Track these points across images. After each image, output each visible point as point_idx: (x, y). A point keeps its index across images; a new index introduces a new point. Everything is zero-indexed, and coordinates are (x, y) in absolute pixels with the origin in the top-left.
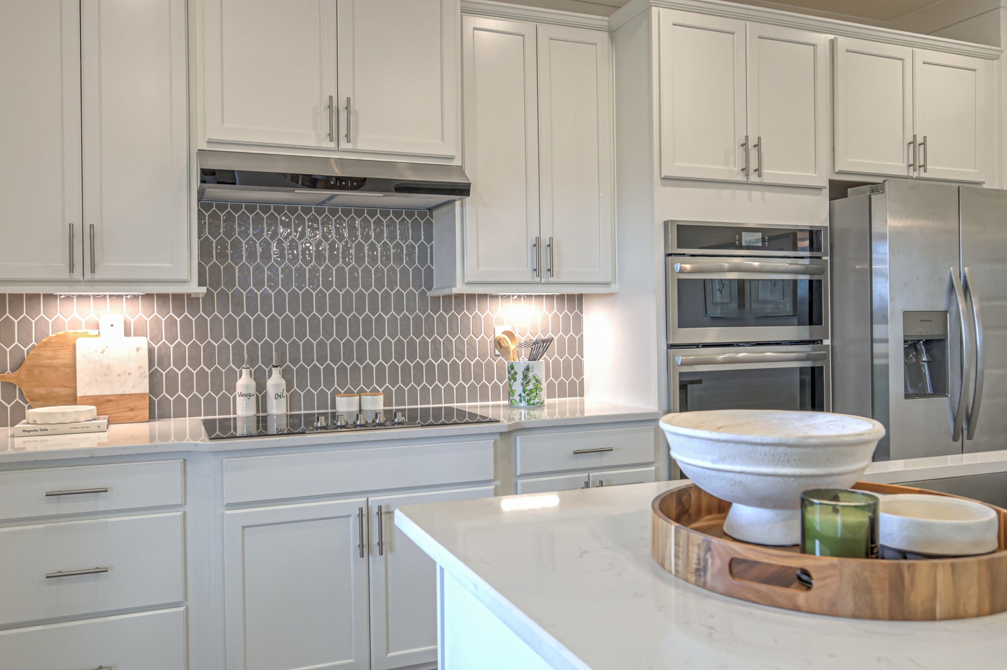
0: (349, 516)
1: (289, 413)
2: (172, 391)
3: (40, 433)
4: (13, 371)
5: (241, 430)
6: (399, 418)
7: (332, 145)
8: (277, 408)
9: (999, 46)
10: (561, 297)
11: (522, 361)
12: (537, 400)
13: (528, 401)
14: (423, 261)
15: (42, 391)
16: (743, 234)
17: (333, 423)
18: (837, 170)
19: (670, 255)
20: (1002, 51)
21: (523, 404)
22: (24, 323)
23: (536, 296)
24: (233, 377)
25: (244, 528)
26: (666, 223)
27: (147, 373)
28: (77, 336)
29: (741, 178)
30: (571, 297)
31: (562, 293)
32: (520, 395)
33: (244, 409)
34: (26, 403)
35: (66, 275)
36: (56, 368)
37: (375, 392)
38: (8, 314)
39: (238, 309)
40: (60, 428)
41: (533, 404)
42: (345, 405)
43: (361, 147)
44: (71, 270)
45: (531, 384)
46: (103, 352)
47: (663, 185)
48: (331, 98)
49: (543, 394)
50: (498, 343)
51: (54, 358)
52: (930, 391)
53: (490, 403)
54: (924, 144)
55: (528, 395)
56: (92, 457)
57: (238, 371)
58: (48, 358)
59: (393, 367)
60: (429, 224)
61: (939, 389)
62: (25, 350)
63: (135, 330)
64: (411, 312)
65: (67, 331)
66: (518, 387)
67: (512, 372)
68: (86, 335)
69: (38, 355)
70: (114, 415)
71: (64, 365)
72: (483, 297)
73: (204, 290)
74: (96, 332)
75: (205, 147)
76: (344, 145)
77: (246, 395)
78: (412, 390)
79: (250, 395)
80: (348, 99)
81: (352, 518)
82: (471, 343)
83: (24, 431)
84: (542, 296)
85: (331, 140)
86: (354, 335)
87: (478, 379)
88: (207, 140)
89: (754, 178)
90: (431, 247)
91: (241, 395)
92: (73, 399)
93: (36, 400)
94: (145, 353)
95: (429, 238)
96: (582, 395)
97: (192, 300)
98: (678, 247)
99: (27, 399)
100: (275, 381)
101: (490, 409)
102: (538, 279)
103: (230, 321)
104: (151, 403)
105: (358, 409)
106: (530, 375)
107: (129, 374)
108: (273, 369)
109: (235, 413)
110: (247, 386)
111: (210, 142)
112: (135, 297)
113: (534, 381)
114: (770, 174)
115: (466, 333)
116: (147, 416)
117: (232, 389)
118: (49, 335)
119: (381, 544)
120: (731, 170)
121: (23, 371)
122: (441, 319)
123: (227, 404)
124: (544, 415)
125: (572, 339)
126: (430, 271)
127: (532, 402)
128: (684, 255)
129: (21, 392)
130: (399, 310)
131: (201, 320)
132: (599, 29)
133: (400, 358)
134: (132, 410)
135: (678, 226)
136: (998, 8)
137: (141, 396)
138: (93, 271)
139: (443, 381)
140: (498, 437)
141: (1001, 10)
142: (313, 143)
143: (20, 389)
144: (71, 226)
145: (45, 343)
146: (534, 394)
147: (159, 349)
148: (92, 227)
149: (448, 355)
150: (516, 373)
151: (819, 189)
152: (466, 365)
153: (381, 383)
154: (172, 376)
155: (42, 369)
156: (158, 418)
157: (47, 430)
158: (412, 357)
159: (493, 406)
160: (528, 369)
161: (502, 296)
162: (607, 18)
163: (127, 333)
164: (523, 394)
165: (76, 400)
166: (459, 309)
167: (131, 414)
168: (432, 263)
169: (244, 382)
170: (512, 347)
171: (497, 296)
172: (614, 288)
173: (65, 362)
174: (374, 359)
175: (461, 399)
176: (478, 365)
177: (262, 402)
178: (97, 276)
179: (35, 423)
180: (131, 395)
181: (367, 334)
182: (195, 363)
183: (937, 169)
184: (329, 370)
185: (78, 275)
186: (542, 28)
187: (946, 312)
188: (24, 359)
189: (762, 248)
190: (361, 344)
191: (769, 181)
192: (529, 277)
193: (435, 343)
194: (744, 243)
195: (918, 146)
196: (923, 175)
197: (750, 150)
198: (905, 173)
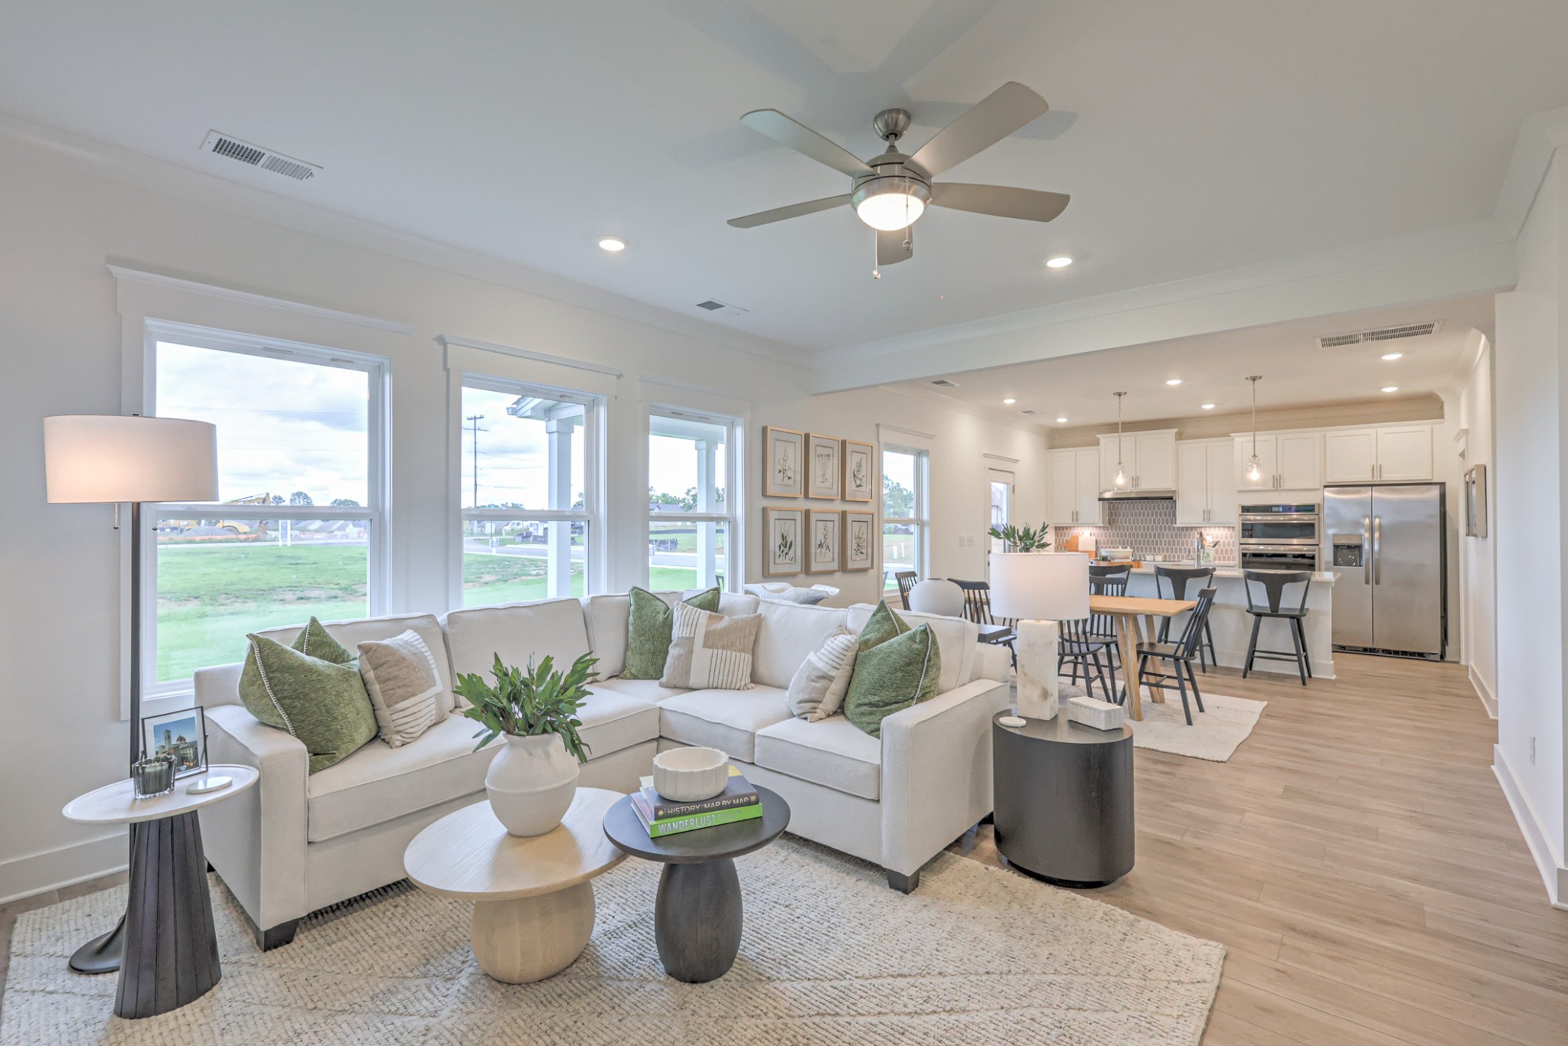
16: (1273, 508)
18: (1327, 481)
19: (1241, 515)
20: (1444, 420)
22: (1068, 533)
23: (1220, 527)
26: (1240, 505)
27: (1095, 546)
28: (1079, 536)
29: (1273, 489)
31: (1225, 526)
35: (1077, 524)
39: (1119, 530)
43: (1143, 489)
44: (1073, 521)
47: (1239, 494)
51: (1073, 541)
52: (1355, 564)
54: (1381, 466)
61: (1360, 565)
63: (1092, 535)
64: (1172, 532)
65: (1077, 534)
69: (1070, 540)
74: (1083, 535)
76: (1137, 488)
85: (1134, 487)
89: (1279, 489)
94: (1094, 541)
98: (1243, 513)
102: (1205, 522)
103: (1118, 533)
111: (1101, 492)
112: (1092, 527)
114: (1287, 485)
115: (1190, 538)
120: (1268, 486)
128: (1246, 515)
130: (1168, 531)
135: (1243, 506)
136: (1444, 401)
137: (1093, 551)
138: (1082, 522)
142: (1131, 489)
144: (1072, 512)
145: (1072, 538)
147: (1098, 536)
148: (1078, 512)
155: (1071, 543)
160: (1205, 550)
161: (1206, 528)
166: (1191, 531)
171: (1204, 528)
173: (1076, 542)
187: (1362, 535)
189: (1283, 512)
190: (1157, 541)
191: (1286, 488)
192: (1202, 521)
193: (1183, 542)
194: (1273, 510)
195: (1376, 469)
196: (1382, 479)
197: (1277, 479)
198: (1370, 479)
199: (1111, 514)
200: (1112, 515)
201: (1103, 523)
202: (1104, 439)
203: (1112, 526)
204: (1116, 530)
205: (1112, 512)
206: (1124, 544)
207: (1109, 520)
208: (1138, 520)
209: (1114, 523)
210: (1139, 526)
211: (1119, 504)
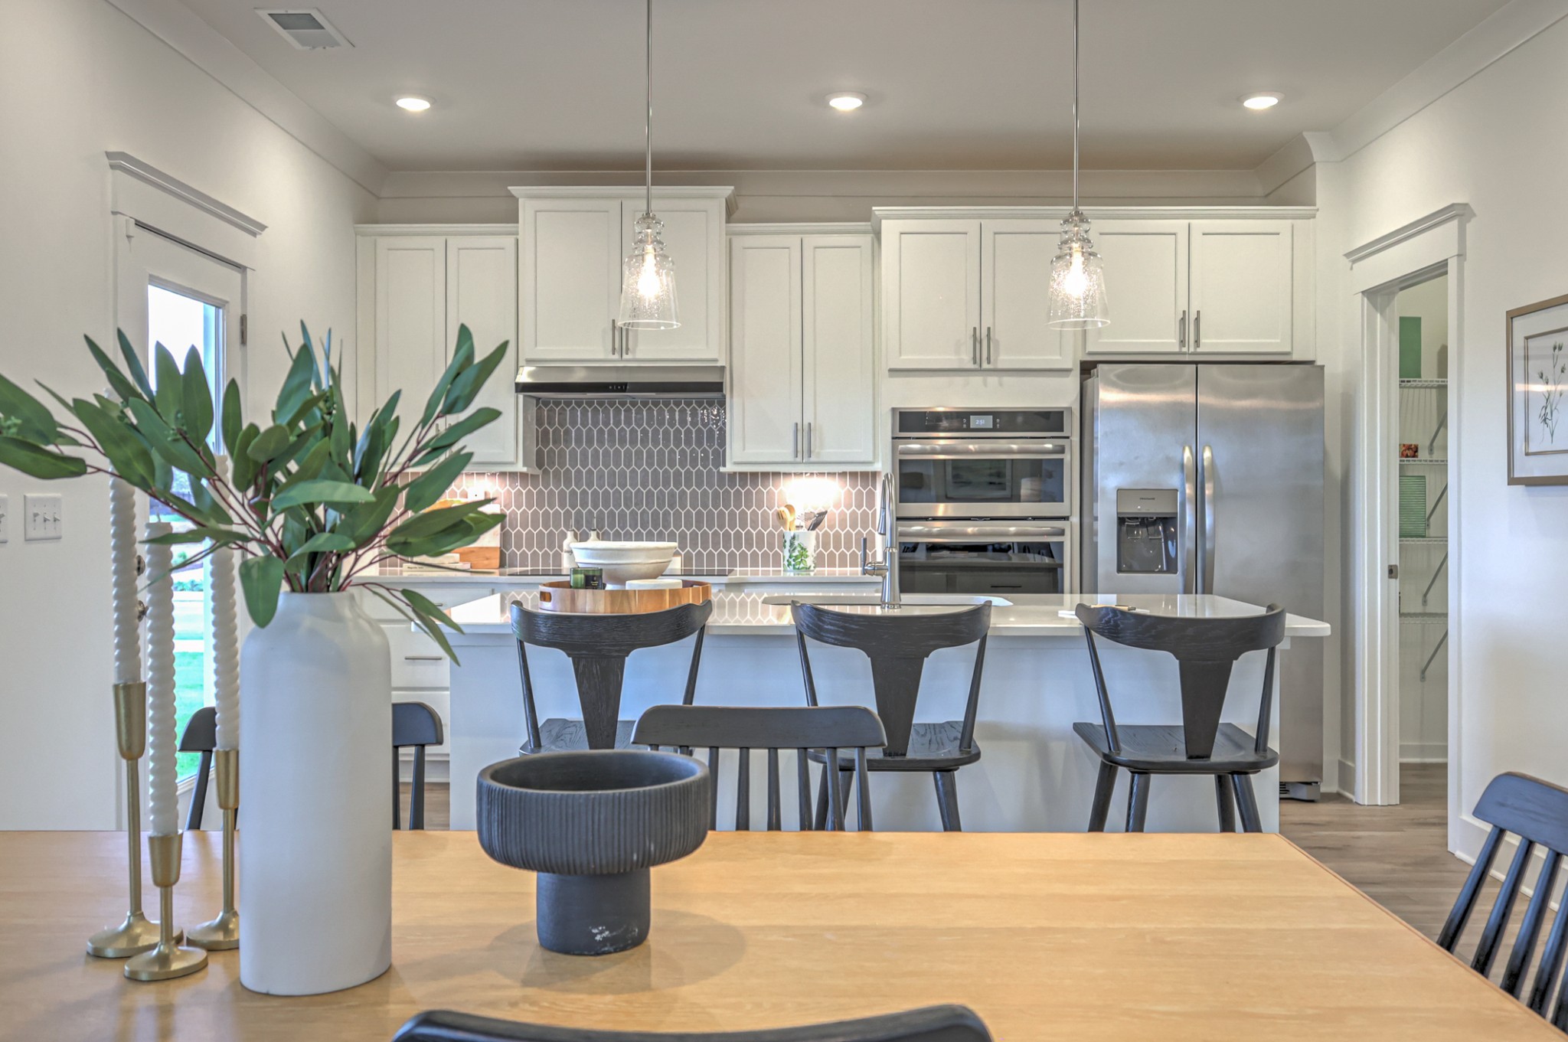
2: (518, 546)
3: (418, 570)
7: (616, 356)
9: (1314, 205)
12: (802, 566)
13: (794, 566)
16: (971, 417)
18: (1088, 351)
19: (897, 438)
20: (1318, 210)
21: (791, 567)
23: (829, 474)
24: (565, 536)
26: (893, 410)
27: (500, 532)
28: (452, 503)
29: (971, 366)
31: (845, 470)
32: (787, 561)
39: (568, 484)
41: (798, 569)
43: (639, 356)
45: (796, 551)
47: (890, 376)
48: (614, 321)
49: (809, 562)
50: (780, 516)
52: (1165, 569)
54: (1199, 318)
55: (794, 560)
59: (694, 534)
64: (710, 487)
65: (447, 498)
66: (786, 553)
70: (476, 562)
72: (776, 474)
73: (530, 470)
74: (465, 500)
76: (625, 356)
82: (765, 514)
83: (408, 568)
84: (835, 474)
85: (615, 353)
86: (661, 506)
87: (771, 547)
89: (985, 366)
91: (566, 552)
97: (523, 475)
98: (900, 429)
102: (798, 459)
103: (562, 494)
104: (502, 555)
106: (796, 543)
108: (591, 532)
109: (562, 565)
112: (494, 474)
113: (799, 549)
114: (1005, 359)
115: (760, 506)
116: (498, 565)
117: (561, 546)
120: (962, 359)
122: (738, 493)
123: (557, 559)
125: (865, 513)
127: (797, 567)
128: (909, 438)
130: (699, 485)
131: (541, 493)
132: (865, 232)
134: (487, 559)
135: (900, 413)
136: (1314, 163)
137: (494, 549)
141: (1317, 165)
142: (601, 356)
146: (800, 560)
147: (509, 514)
149: (743, 526)
150: (785, 541)
151: (1068, 370)
152: (760, 535)
154: (519, 535)
156: (509, 567)
160: (794, 538)
161: (795, 474)
162: (869, 223)
164: (790, 560)
166: (755, 485)
167: (486, 562)
169: (570, 542)
171: (790, 474)
172: (877, 466)
180: (487, 548)
181: (672, 506)
182: (535, 526)
183: (1212, 342)
186: (807, 238)
187: (1176, 490)
189: (994, 430)
190: (666, 514)
191: (1000, 366)
192: (791, 458)
193: (732, 514)
194: (972, 426)
195: (1189, 324)
196: (1199, 350)
197: (982, 342)
198: (1177, 350)
199: (543, 438)
200: (545, 442)
201: (525, 464)
202: (530, 201)
203: (546, 472)
204: (557, 485)
205: (546, 433)
206: (578, 525)
207: (539, 453)
208: (617, 452)
209: (552, 464)
210: (623, 474)
211: (568, 407)
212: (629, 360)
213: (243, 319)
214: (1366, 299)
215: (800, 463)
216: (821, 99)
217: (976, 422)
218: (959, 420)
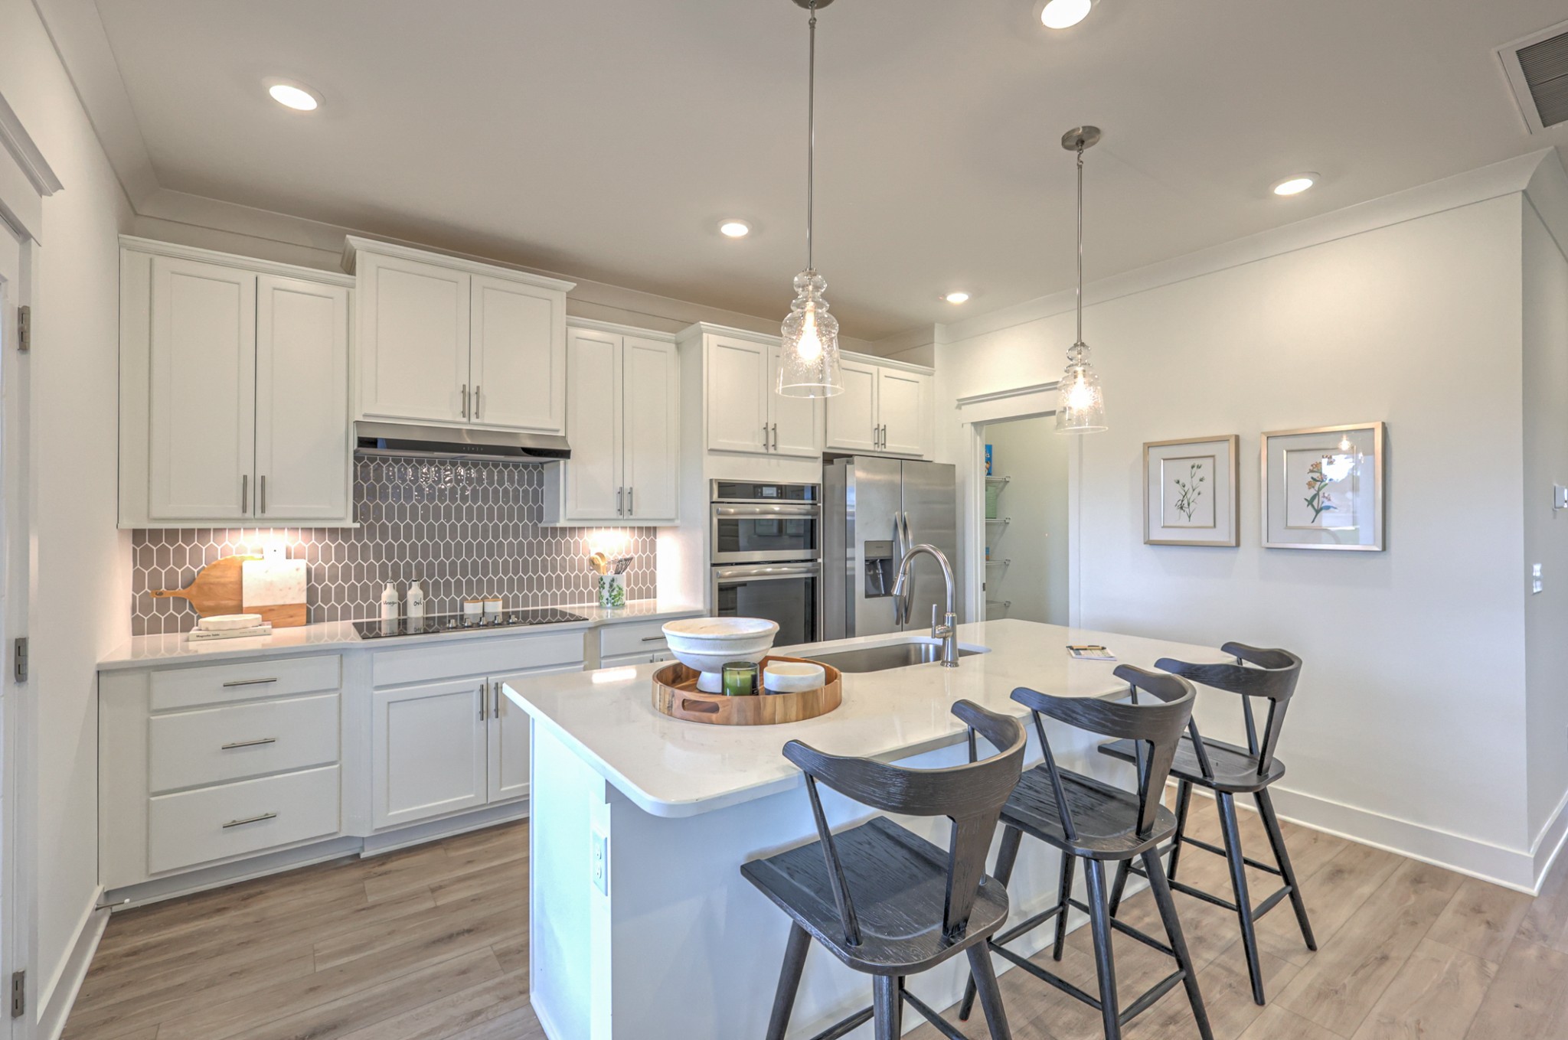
0: (472, 691)
1: (425, 616)
2: (325, 600)
3: (212, 637)
4: (184, 587)
5: (385, 630)
6: (513, 619)
7: (465, 420)
8: (416, 613)
9: (933, 367)
10: (640, 528)
11: (610, 574)
12: (619, 603)
13: (613, 603)
14: (535, 501)
15: (211, 603)
16: (764, 488)
17: (461, 623)
18: (828, 446)
19: (713, 502)
21: (609, 605)
22: (196, 551)
24: (379, 590)
25: (389, 703)
26: (711, 480)
27: (305, 587)
28: (243, 559)
29: (763, 450)
30: (648, 529)
32: (607, 599)
33: (387, 614)
34: (196, 613)
35: (238, 514)
36: (224, 585)
37: (496, 598)
38: (180, 542)
40: (230, 633)
41: (617, 606)
42: (471, 609)
43: (486, 421)
44: (244, 510)
45: (615, 591)
46: (267, 572)
47: (709, 454)
48: (464, 386)
49: (624, 598)
50: (592, 562)
51: (221, 577)
52: (883, 592)
53: (586, 605)
54: (884, 430)
55: (613, 599)
56: (264, 656)
57: (383, 585)
58: (217, 578)
59: (511, 580)
60: (541, 474)
61: (888, 593)
62: (196, 571)
63: (295, 554)
64: (525, 539)
65: (234, 555)
66: (605, 593)
67: (602, 582)
68: (252, 558)
69: (208, 575)
70: (277, 622)
71: (231, 582)
72: (581, 529)
73: (357, 525)
74: (260, 556)
75: (361, 419)
76: (474, 419)
77: (390, 603)
78: (526, 597)
79: (394, 603)
80: (478, 387)
81: (475, 693)
82: (572, 560)
83: (198, 636)
85: (464, 416)
86: (480, 556)
87: (577, 586)
88: (363, 413)
90: (542, 491)
91: (386, 603)
92: (239, 609)
93: (204, 611)
94: (303, 573)
95: (541, 484)
96: (655, 597)
97: (346, 532)
98: (719, 497)
99: (197, 611)
100: (414, 592)
101: (586, 609)
102: (621, 517)
103: (378, 546)
104: (309, 611)
105: (481, 611)
106: (615, 585)
107: (290, 588)
108: (413, 583)
109: (380, 616)
110: (390, 596)
111: (365, 416)
112: (296, 529)
113: (617, 589)
114: (783, 448)
115: (568, 553)
116: (305, 621)
117: (378, 598)
118: (217, 559)
119: (497, 710)
120: (757, 445)
121: (193, 589)
122: (549, 544)
123: (372, 610)
124: (625, 613)
125: (648, 557)
126: (540, 509)
127: (616, 604)
128: (723, 502)
129: (190, 604)
130: (516, 537)
131: (353, 546)
132: (669, 341)
133: (516, 573)
134: (292, 617)
135: (719, 483)
136: (933, 343)
137: (300, 605)
138: (263, 511)
139: (549, 589)
140: (587, 631)
141: (935, 344)
143: (190, 603)
144: (245, 477)
145: (215, 566)
146: (618, 599)
147: (315, 569)
148: (263, 478)
149: (554, 570)
150: (604, 583)
151: (816, 458)
152: (568, 577)
153: (500, 591)
154: (327, 590)
155: (212, 586)
156: (314, 622)
157: (218, 635)
158: (525, 572)
159: (588, 607)
160: (613, 580)
161: (596, 527)
162: (674, 336)
163: (288, 557)
164: (610, 599)
165: (242, 610)
167: (291, 620)
168: (542, 502)
169: (389, 593)
170: (602, 564)
172: (677, 522)
173: (232, 580)
174: (496, 573)
175: (563, 602)
176: (577, 576)
177: (403, 608)
178: (266, 515)
179: (207, 630)
180: (291, 605)
182: (346, 579)
183: (893, 446)
184: (459, 583)
185: (249, 514)
186: (626, 338)
187: (892, 541)
188: (194, 579)
191: (779, 453)
192: (615, 515)
194: (764, 495)
195: (880, 431)
196: (884, 450)
197: (770, 432)
198: (872, 448)
201: (353, 519)
202: (370, 255)
210: (442, 527)
211: (384, 464)
212: (475, 423)
213: (23, 315)
214: (973, 428)
215: (621, 520)
216: (712, 226)
217: (766, 491)
218: (754, 490)
